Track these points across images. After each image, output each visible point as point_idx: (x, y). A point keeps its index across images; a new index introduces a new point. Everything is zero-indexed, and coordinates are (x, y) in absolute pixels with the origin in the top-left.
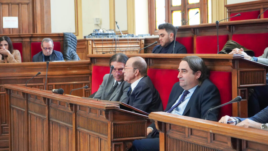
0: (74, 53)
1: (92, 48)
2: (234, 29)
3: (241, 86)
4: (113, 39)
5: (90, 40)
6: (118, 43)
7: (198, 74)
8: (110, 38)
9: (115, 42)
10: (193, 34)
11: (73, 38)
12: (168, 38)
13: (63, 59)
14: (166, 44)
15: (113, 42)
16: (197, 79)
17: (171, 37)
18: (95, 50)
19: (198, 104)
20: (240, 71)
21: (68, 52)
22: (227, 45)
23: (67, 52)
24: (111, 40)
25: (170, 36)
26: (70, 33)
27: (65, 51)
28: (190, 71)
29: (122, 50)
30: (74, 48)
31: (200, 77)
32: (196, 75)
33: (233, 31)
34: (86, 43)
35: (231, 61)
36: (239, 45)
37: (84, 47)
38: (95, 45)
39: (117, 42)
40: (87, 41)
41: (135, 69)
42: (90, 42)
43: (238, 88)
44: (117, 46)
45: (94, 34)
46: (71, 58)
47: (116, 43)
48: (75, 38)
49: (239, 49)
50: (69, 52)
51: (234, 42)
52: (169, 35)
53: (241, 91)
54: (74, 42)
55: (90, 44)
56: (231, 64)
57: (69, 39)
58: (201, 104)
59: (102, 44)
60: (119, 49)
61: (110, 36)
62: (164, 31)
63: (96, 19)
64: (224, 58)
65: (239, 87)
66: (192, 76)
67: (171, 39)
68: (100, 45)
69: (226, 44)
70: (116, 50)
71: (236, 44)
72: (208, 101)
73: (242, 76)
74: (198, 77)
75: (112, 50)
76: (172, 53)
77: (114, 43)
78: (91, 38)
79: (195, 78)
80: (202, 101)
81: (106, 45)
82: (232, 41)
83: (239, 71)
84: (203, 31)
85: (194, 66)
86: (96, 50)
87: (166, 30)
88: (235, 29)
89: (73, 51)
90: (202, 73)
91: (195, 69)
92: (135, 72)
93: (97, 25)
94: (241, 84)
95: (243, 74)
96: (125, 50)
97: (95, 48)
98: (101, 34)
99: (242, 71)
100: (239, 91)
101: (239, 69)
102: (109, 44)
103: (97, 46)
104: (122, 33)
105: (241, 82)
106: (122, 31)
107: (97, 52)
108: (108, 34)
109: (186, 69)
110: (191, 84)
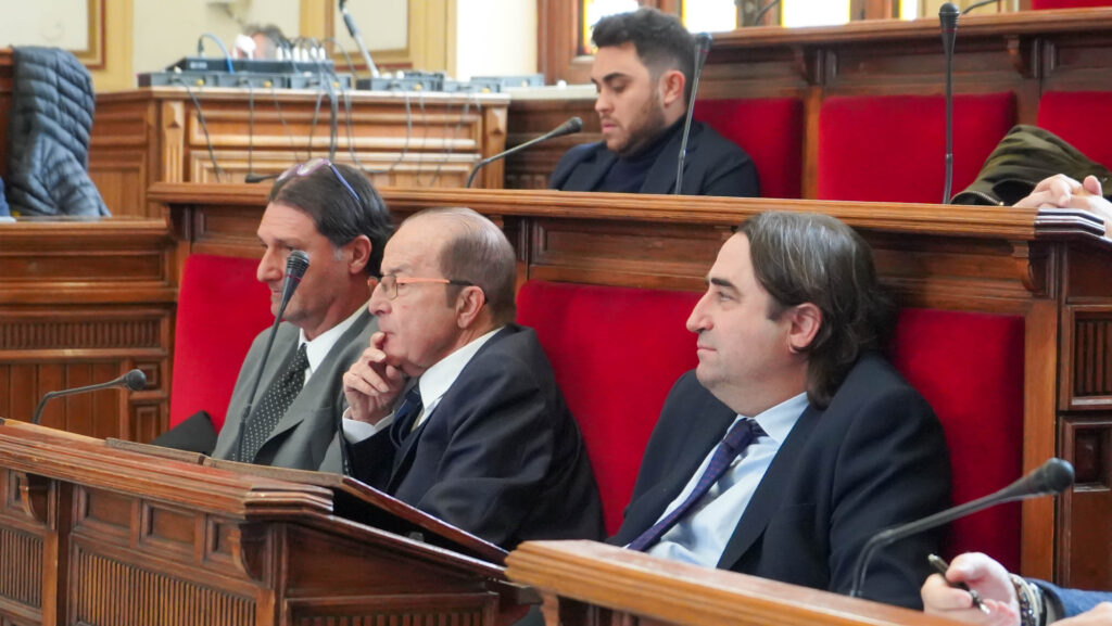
0: (77, 173)
1: (189, 146)
2: (1051, 62)
3: (1077, 402)
4: (319, 101)
5: (175, 98)
6: (343, 123)
7: (804, 322)
8: (297, 92)
9: (327, 115)
10: (804, 85)
11: (70, 80)
12: (653, 100)
13: (6, 206)
14: (635, 136)
15: (319, 115)
16: (792, 354)
17: (669, 98)
18: (203, 159)
20: (1077, 313)
21: (38, 164)
22: (1006, 152)
23: (31, 165)
24: (307, 105)
25: (661, 89)
26: (54, 51)
27: (19, 158)
28: (756, 297)
29: (370, 167)
30: (77, 145)
31: (810, 339)
32: (789, 326)
33: (1047, 74)
34: (150, 115)
35: (1023, 251)
36: (1076, 158)
38: (206, 132)
39: (340, 116)
40: (160, 101)
41: (456, 285)
42: (177, 111)
43: (1059, 413)
44: (342, 141)
45: (204, 66)
46: (51, 206)
47: (332, 125)
48: (84, 86)
49: (1076, 184)
50: (44, 164)
51: (1050, 140)
52: (654, 83)
53: (1080, 432)
54: (74, 106)
55: (174, 125)
56: (1024, 267)
57: (44, 86)
58: (830, 510)
59: (250, 125)
61: (297, 76)
62: (626, 60)
64: (982, 230)
65: (1064, 407)
66: (767, 330)
67: (667, 105)
68: (238, 133)
69: (1001, 147)
71: (1058, 149)
74: (801, 339)
77: (322, 122)
78: (181, 88)
79: (780, 344)
80: (837, 488)
81: (274, 133)
82: (1038, 134)
83: (1068, 311)
84: (862, 66)
86: (211, 159)
87: (641, 52)
88: (1057, 63)
89: (69, 160)
90: (826, 318)
91: (784, 292)
92: (460, 304)
93: (224, 9)
94: (1078, 394)
95: (1091, 332)
96: (386, 167)
97: (207, 147)
98: (242, 65)
99: (1089, 313)
100: (1069, 435)
101: (1070, 300)
102: (293, 128)
103: (215, 139)
104: (370, 63)
105: (1080, 383)
106: (374, 54)
107: (215, 171)
108: (286, 67)
109: (734, 282)
110: (760, 375)
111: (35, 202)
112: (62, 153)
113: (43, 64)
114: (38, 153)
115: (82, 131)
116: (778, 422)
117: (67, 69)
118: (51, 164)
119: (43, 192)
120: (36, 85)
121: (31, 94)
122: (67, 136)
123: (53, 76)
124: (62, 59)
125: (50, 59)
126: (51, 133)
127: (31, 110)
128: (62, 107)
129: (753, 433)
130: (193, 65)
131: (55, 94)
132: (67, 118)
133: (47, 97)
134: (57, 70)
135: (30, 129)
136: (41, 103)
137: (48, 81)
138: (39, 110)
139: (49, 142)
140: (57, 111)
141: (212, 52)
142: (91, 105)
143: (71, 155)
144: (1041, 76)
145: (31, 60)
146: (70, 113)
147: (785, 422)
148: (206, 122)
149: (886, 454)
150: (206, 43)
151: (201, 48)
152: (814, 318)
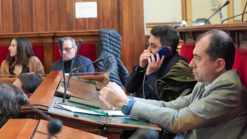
111: (100, 67)
112: (109, 55)
113: (106, 33)
114: (103, 55)
115: (117, 49)
117: (113, 35)
118: (105, 58)
119: (103, 65)
120: (103, 39)
121: (102, 41)
122: (111, 51)
123: (108, 36)
124: (111, 32)
125: (108, 32)
126: (107, 50)
127: (101, 45)
128: (110, 44)
131: (108, 41)
132: (111, 46)
133: (106, 42)
134: (109, 35)
135: (102, 49)
136: (104, 43)
137: (107, 38)
138: (104, 45)
139: (106, 52)
143: (112, 55)
145: (103, 33)
146: (113, 45)
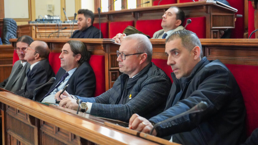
0: (13, 37)
1: (36, 33)
3: (111, 68)
4: (56, 25)
5: (33, 25)
6: (60, 28)
7: (78, 57)
8: (53, 24)
9: (58, 27)
10: (108, 20)
11: (13, 23)
13: (2, 43)
14: (83, 28)
15: (56, 27)
16: (77, 62)
17: (89, 22)
18: (38, 35)
19: (74, 85)
20: (111, 55)
21: (7, 36)
22: (126, 30)
23: (6, 36)
24: (54, 26)
25: (87, 21)
26: (10, 19)
27: (4, 35)
28: (71, 53)
29: (65, 35)
30: (14, 33)
31: (79, 59)
32: (76, 57)
33: (138, 17)
34: (30, 28)
35: (102, 45)
37: (28, 32)
38: (38, 30)
39: (60, 27)
40: (31, 26)
41: (36, 52)
42: (34, 27)
43: (109, 70)
44: (60, 31)
45: (39, 20)
46: (9, 43)
48: (15, 24)
50: (8, 36)
51: (133, 28)
53: (112, 73)
54: (13, 27)
55: (33, 30)
56: (103, 48)
57: (8, 24)
58: (76, 86)
59: (46, 29)
60: (62, 34)
61: (53, 22)
63: (49, 5)
65: (109, 69)
66: (73, 58)
67: (88, 24)
68: (44, 30)
70: (60, 35)
72: (82, 83)
73: (113, 60)
74: (78, 59)
75: (55, 35)
76: (88, 38)
77: (57, 28)
78: (34, 24)
79: (75, 60)
80: (77, 82)
81: (50, 30)
82: (131, 27)
83: (109, 54)
84: (116, 17)
85: (75, 48)
87: (85, 15)
88: (139, 16)
89: (12, 35)
90: (82, 56)
91: (76, 52)
92: (36, 55)
93: (50, 11)
94: (112, 67)
95: (114, 58)
96: (67, 35)
97: (39, 33)
98: (46, 20)
99: (113, 55)
100: (110, 73)
101: (110, 53)
102: (52, 29)
103: (40, 31)
104: (68, 19)
105: (112, 65)
106: (68, 18)
107: (40, 36)
108: (53, 20)
109: (67, 51)
110: (70, 65)
111: (7, 42)
112: (11, 34)
113: (8, 21)
114: (7, 35)
115: (15, 31)
116: (71, 73)
117: (12, 22)
118: (9, 36)
119: (8, 41)
120: (7, 24)
121: (6, 26)
122: (12, 32)
124: (11, 20)
125: (9, 20)
126: (9, 31)
127: (6, 28)
128: (11, 27)
129: (68, 75)
130: (38, 20)
131: (10, 25)
132: (12, 29)
133: (9, 26)
134: (10, 22)
135: (6, 31)
136: (8, 27)
137: (9, 23)
138: (7, 28)
139: (9, 33)
140: (10, 28)
141: (41, 18)
142: (16, 27)
143: (13, 35)
144: (137, 18)
145: (6, 20)
146: (13, 28)
147: (72, 73)
148: (39, 29)
149: (84, 77)
150: (40, 17)
151: (39, 17)
152: (80, 56)
